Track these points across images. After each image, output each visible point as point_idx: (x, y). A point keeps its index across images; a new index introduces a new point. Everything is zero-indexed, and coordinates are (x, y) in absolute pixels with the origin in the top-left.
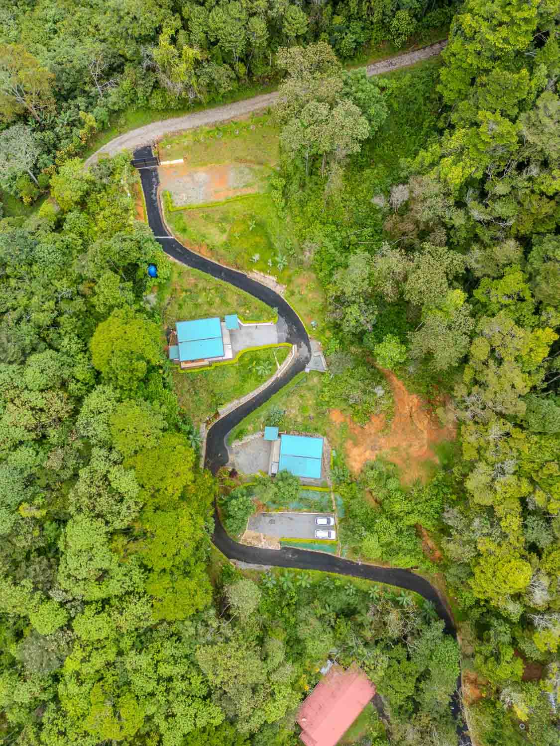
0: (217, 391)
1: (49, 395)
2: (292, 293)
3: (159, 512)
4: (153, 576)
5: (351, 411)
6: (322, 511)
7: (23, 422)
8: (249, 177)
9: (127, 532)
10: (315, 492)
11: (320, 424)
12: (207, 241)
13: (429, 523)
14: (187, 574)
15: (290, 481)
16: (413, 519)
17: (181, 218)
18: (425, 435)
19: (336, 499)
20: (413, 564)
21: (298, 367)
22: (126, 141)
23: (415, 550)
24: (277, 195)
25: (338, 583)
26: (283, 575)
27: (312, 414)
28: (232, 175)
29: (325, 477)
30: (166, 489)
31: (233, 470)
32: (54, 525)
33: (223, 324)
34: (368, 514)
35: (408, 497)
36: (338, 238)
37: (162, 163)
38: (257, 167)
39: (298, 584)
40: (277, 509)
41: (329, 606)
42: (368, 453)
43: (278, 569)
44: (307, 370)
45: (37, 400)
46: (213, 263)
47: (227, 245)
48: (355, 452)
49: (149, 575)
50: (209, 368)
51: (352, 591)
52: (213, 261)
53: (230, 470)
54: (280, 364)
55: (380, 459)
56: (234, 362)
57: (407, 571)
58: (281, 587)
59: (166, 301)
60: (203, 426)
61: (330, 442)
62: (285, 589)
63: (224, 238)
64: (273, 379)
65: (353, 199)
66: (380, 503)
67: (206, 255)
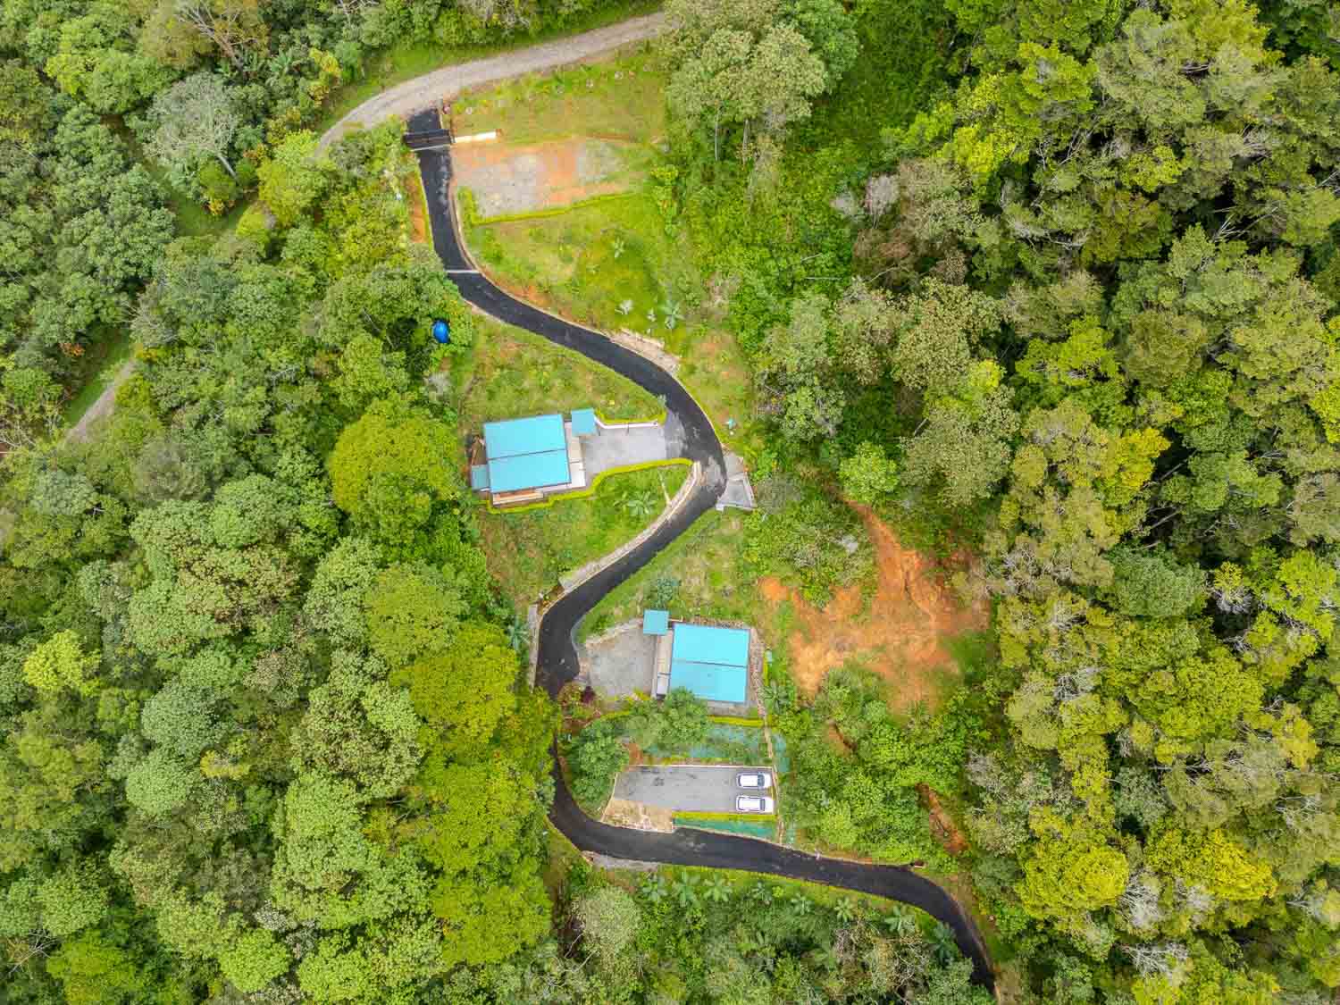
0: (557, 546)
1: (254, 555)
2: (692, 370)
3: (453, 767)
4: (443, 884)
5: (798, 580)
6: (748, 761)
7: (209, 604)
8: (614, 164)
9: (396, 803)
10: (735, 727)
11: (743, 603)
12: (541, 278)
13: (942, 783)
14: (505, 878)
15: (691, 707)
16: (913, 776)
17: (491, 238)
18: (932, 623)
19: (774, 741)
20: (916, 857)
21: (704, 502)
22: (393, 101)
23: (917, 830)
24: (662, 194)
25: (779, 893)
26: (679, 880)
27: (730, 587)
28: (582, 160)
29: (753, 701)
30: (466, 725)
31: (588, 688)
32: (264, 792)
33: (569, 425)
34: (832, 767)
35: (903, 736)
36: (772, 271)
37: (458, 140)
38: (626, 146)
39: (707, 894)
40: (667, 759)
41: (763, 934)
42: (830, 657)
43: (670, 868)
44: (720, 507)
45: (234, 565)
46: (552, 318)
47: (574, 285)
48: (807, 655)
49: (437, 881)
50: (542, 505)
51: (803, 907)
52: (550, 313)
53: (583, 689)
54: (671, 497)
55: (852, 667)
56: (588, 493)
57: (904, 869)
58: (676, 902)
59: (466, 386)
60: (532, 610)
61: (761, 636)
62: (683, 905)
63: (569, 271)
64: (658, 524)
65: (799, 200)
66: (853, 747)
67: (535, 302)
